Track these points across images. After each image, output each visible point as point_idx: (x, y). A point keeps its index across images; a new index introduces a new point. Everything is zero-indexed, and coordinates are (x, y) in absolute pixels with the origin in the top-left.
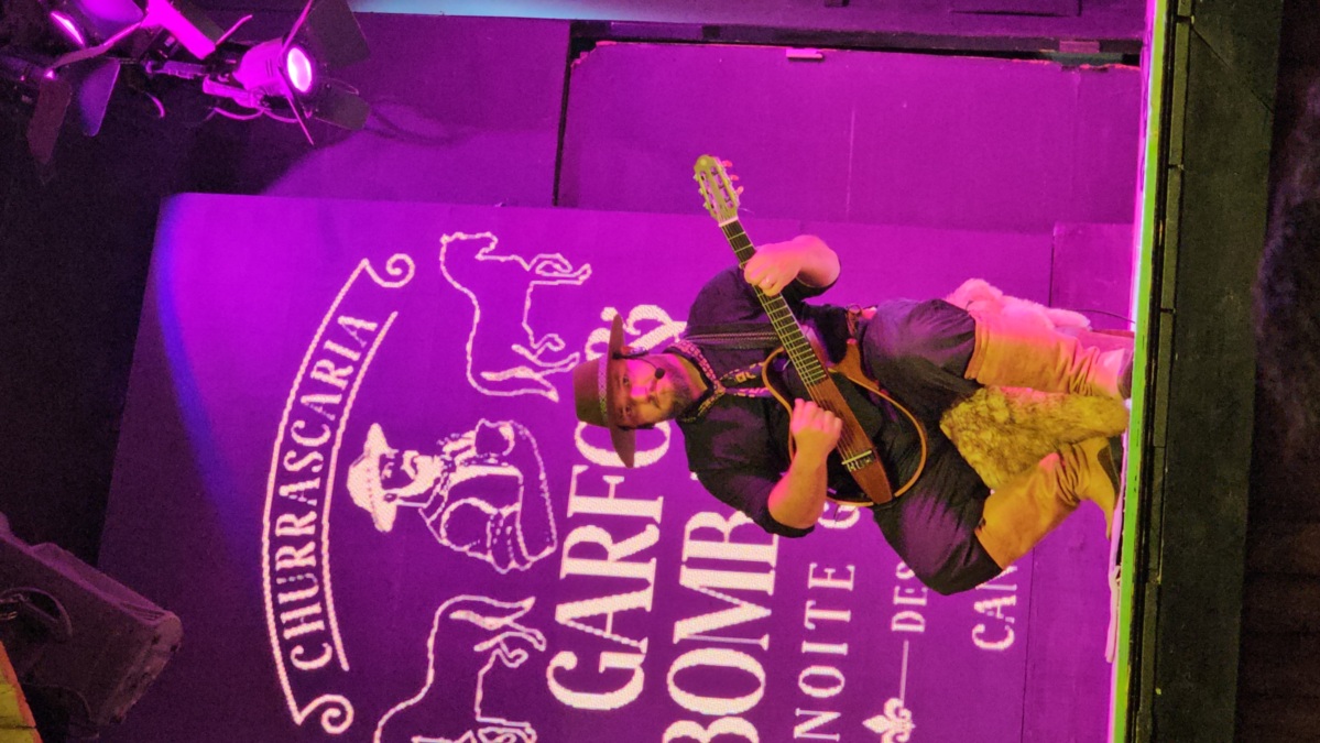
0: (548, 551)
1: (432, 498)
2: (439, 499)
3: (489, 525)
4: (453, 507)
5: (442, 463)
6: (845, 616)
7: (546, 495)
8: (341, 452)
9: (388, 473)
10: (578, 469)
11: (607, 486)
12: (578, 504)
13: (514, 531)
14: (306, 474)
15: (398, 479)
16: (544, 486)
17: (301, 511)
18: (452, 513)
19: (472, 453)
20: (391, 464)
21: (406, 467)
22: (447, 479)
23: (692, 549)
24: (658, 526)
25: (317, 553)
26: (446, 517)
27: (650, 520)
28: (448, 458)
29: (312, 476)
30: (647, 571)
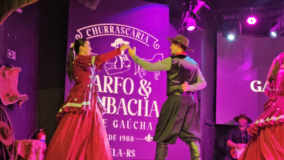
0: (108, 73)
7: (118, 73)
11: (120, 84)
12: (116, 79)
14: (121, 31)
16: (119, 73)
17: (114, 30)
24: (113, 93)
27: (114, 91)
29: (120, 32)
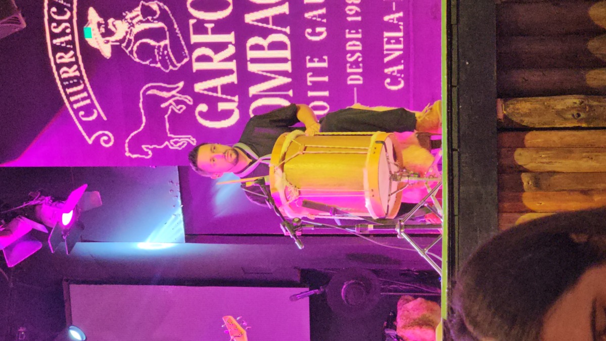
1: (126, 41)
2: (130, 41)
3: (156, 51)
4: (138, 43)
5: (127, 24)
6: (326, 79)
8: (78, 21)
9: (103, 30)
10: (192, 22)
13: (168, 52)
15: (108, 33)
18: (138, 47)
19: (141, 18)
20: (103, 26)
21: (111, 27)
22: (131, 31)
23: (251, 54)
25: (79, 69)
26: (135, 48)
28: (130, 21)
30: (232, 65)
